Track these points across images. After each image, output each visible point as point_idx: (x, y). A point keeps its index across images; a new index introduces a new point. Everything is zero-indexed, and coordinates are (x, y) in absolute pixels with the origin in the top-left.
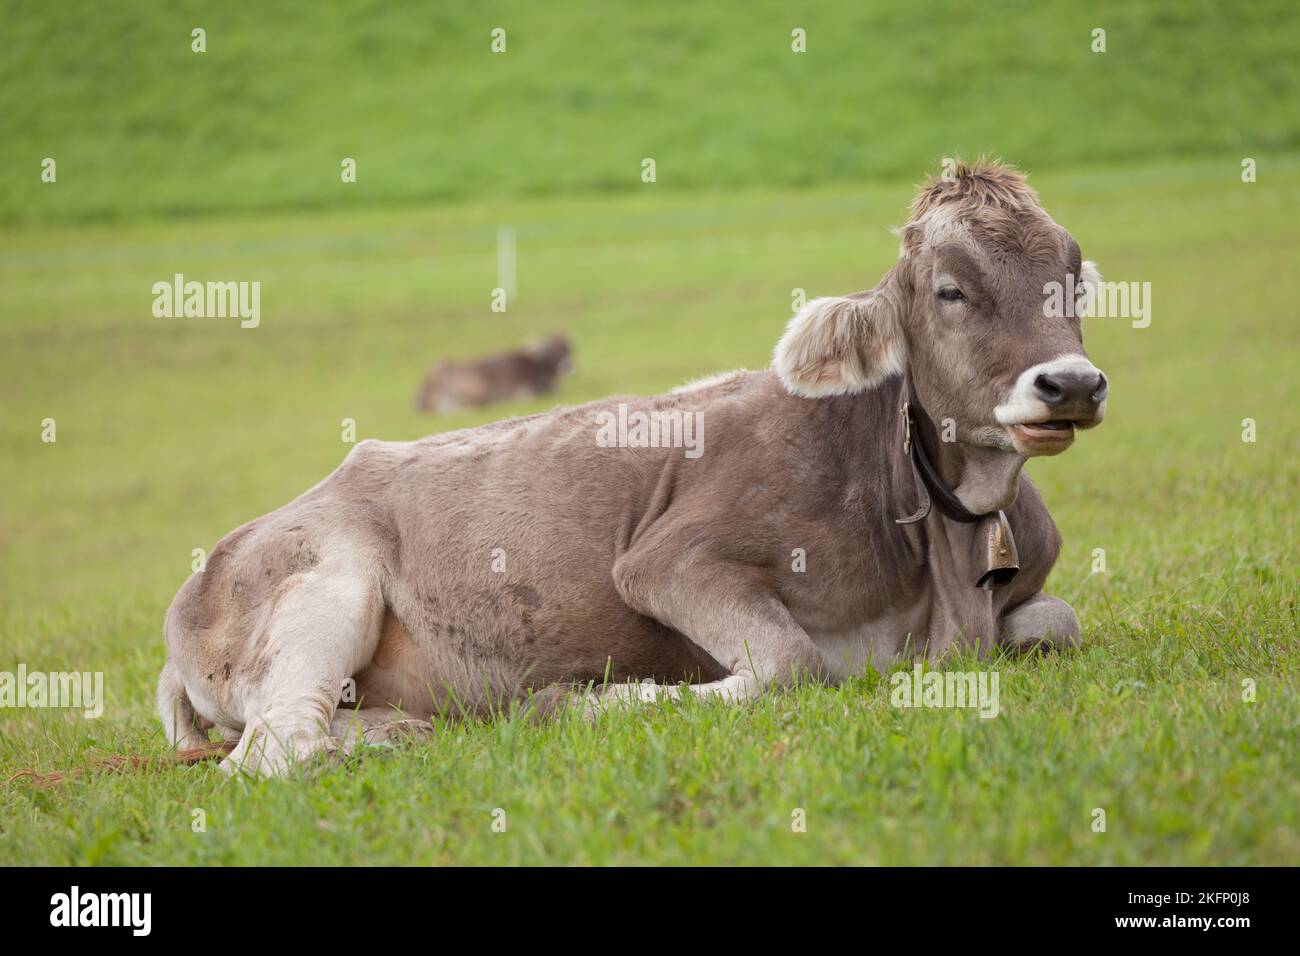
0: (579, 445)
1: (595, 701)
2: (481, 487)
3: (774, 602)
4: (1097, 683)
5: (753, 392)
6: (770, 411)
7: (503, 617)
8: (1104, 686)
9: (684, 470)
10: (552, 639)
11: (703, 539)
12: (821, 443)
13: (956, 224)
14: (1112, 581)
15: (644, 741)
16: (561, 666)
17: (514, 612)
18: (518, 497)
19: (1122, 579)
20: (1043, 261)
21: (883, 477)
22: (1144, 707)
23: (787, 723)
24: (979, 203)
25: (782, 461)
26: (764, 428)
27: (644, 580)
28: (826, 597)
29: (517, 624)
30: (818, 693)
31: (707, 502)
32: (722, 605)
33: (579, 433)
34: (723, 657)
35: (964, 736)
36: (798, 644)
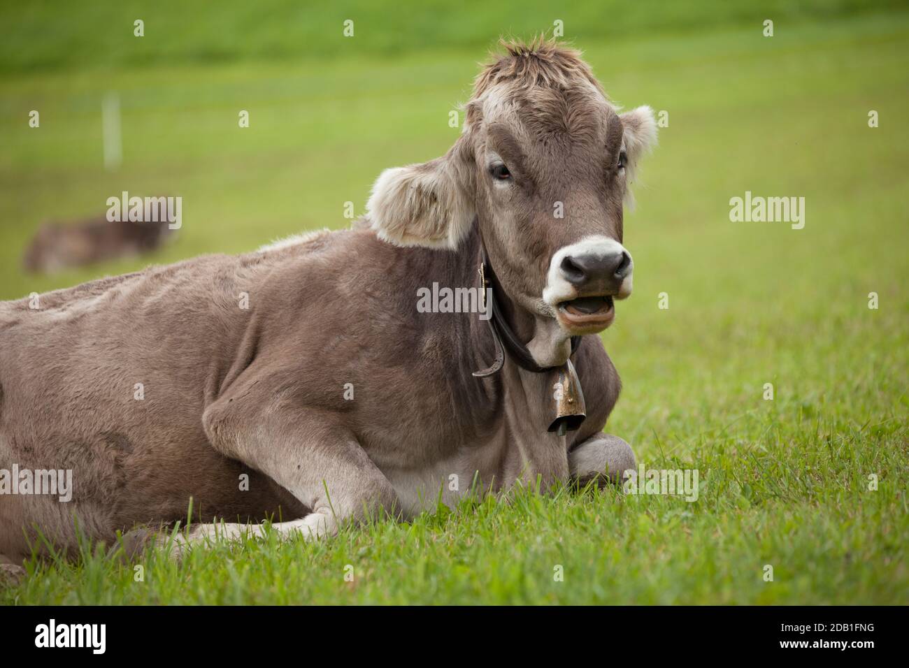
0: (168, 301)
1: (182, 540)
2: (76, 346)
3: (352, 445)
4: (648, 513)
5: (334, 249)
6: (350, 267)
7: (96, 463)
8: (655, 516)
9: (270, 322)
10: (142, 482)
11: (289, 386)
12: (399, 296)
13: (506, 104)
14: (669, 419)
15: (227, 577)
16: (151, 509)
17: (107, 459)
18: (111, 353)
19: (678, 417)
20: (583, 142)
21: (459, 328)
22: (689, 534)
23: (361, 557)
24: (530, 84)
25: (362, 313)
26: (346, 282)
27: (232, 424)
28: (405, 437)
29: (109, 470)
30: (391, 528)
31: (293, 352)
32: (305, 447)
33: (169, 291)
34: (305, 496)
35: (523, 565)
36: (374, 483)
